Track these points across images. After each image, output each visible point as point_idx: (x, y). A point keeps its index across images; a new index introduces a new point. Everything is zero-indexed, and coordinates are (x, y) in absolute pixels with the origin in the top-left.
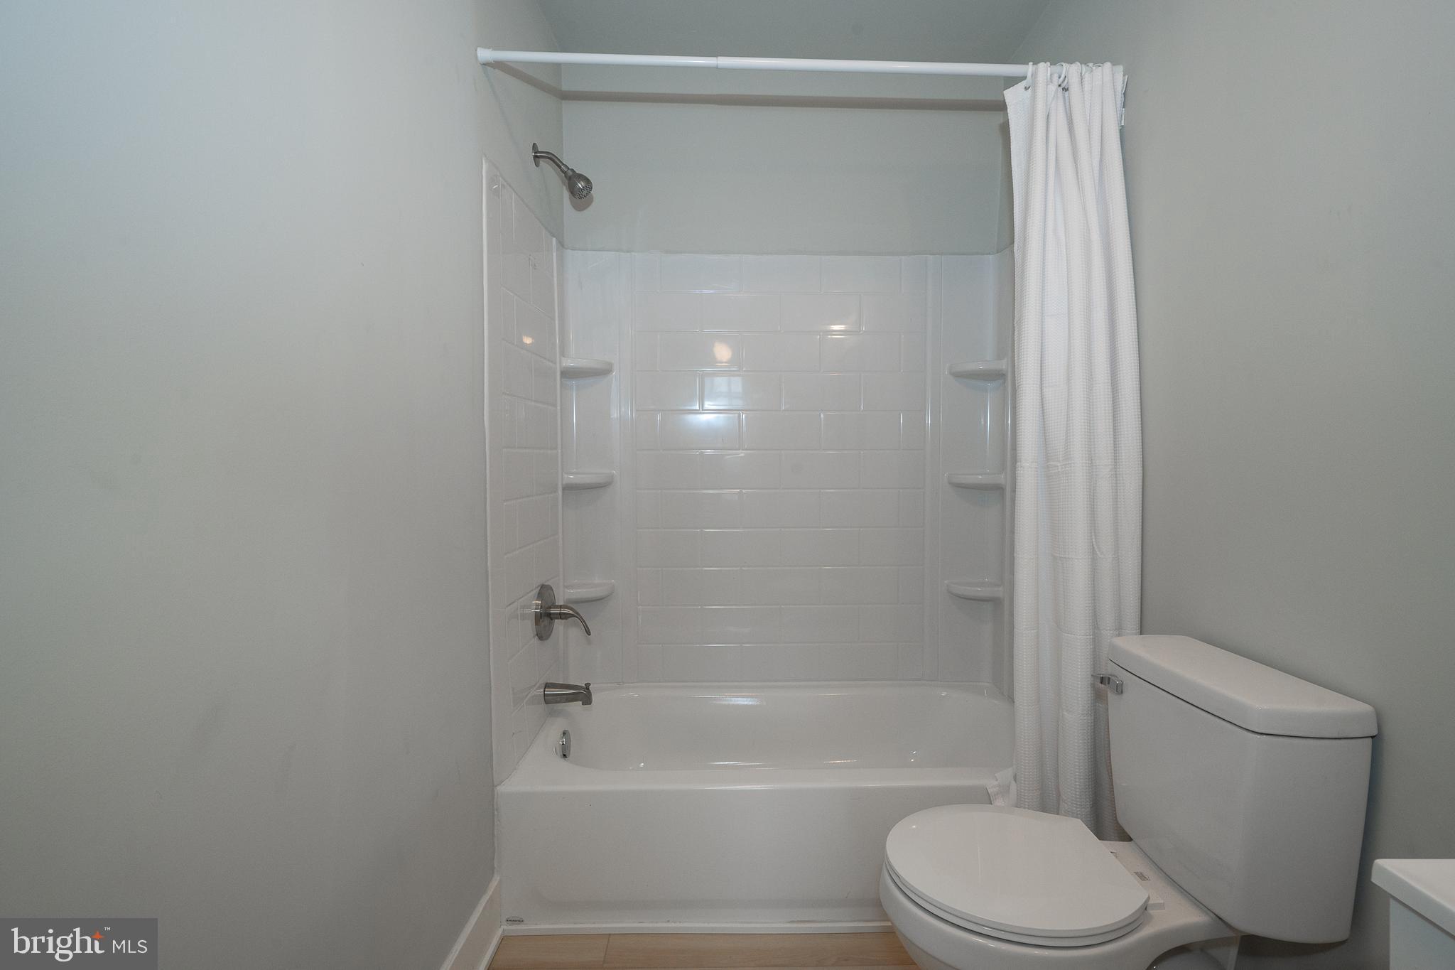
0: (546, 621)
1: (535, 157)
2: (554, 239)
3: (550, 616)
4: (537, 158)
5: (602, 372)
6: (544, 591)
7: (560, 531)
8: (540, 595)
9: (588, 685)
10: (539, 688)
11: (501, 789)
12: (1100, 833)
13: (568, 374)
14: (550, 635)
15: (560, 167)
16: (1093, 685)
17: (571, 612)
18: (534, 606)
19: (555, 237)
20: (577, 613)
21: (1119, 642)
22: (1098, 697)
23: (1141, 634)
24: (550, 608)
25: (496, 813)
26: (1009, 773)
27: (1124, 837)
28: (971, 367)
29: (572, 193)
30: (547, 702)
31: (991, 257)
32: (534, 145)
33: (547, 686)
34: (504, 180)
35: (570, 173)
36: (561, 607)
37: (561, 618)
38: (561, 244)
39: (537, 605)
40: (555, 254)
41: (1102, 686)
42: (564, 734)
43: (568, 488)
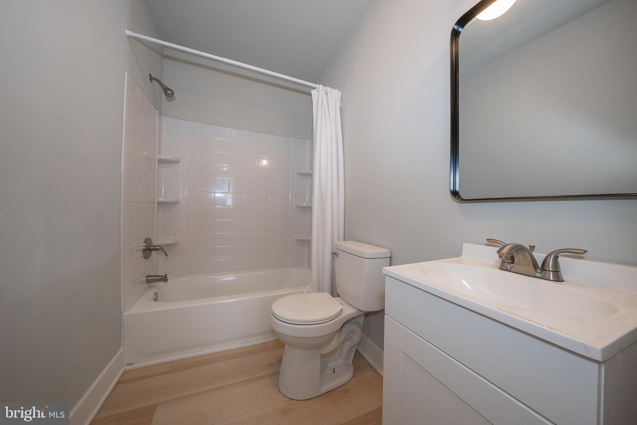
0: (148, 252)
1: (150, 79)
2: (157, 111)
3: (150, 250)
4: (151, 79)
5: (176, 162)
6: (147, 240)
7: (156, 218)
8: (145, 242)
9: (166, 275)
10: (144, 277)
11: (125, 314)
12: (333, 296)
13: (161, 161)
14: (149, 257)
15: (161, 85)
16: (332, 256)
17: (159, 248)
18: (142, 246)
19: (157, 110)
20: (162, 248)
21: (338, 243)
22: (333, 258)
23: (344, 241)
24: (150, 246)
25: (122, 323)
26: (310, 286)
27: (339, 296)
28: (303, 172)
29: (165, 94)
30: (147, 282)
31: (308, 141)
32: (150, 74)
33: (148, 276)
34: (135, 81)
35: (165, 87)
36: (155, 246)
37: (155, 250)
38: (160, 114)
39: (144, 245)
40: (157, 118)
41: (333, 255)
42: (155, 294)
43: (160, 203)
